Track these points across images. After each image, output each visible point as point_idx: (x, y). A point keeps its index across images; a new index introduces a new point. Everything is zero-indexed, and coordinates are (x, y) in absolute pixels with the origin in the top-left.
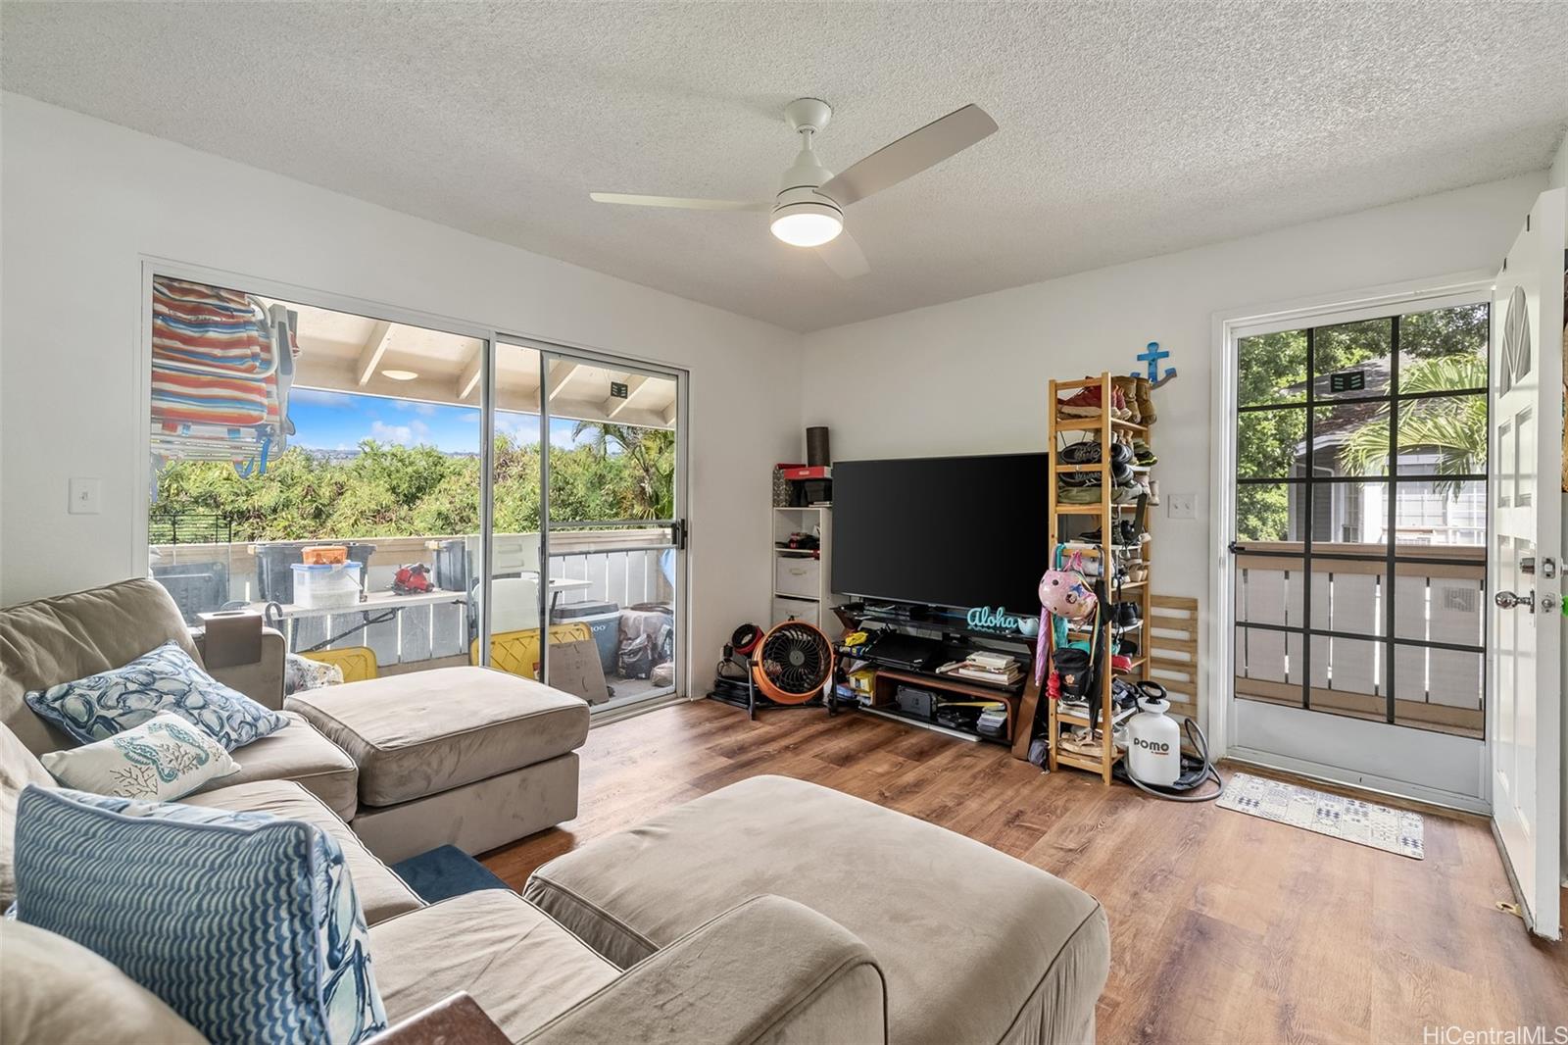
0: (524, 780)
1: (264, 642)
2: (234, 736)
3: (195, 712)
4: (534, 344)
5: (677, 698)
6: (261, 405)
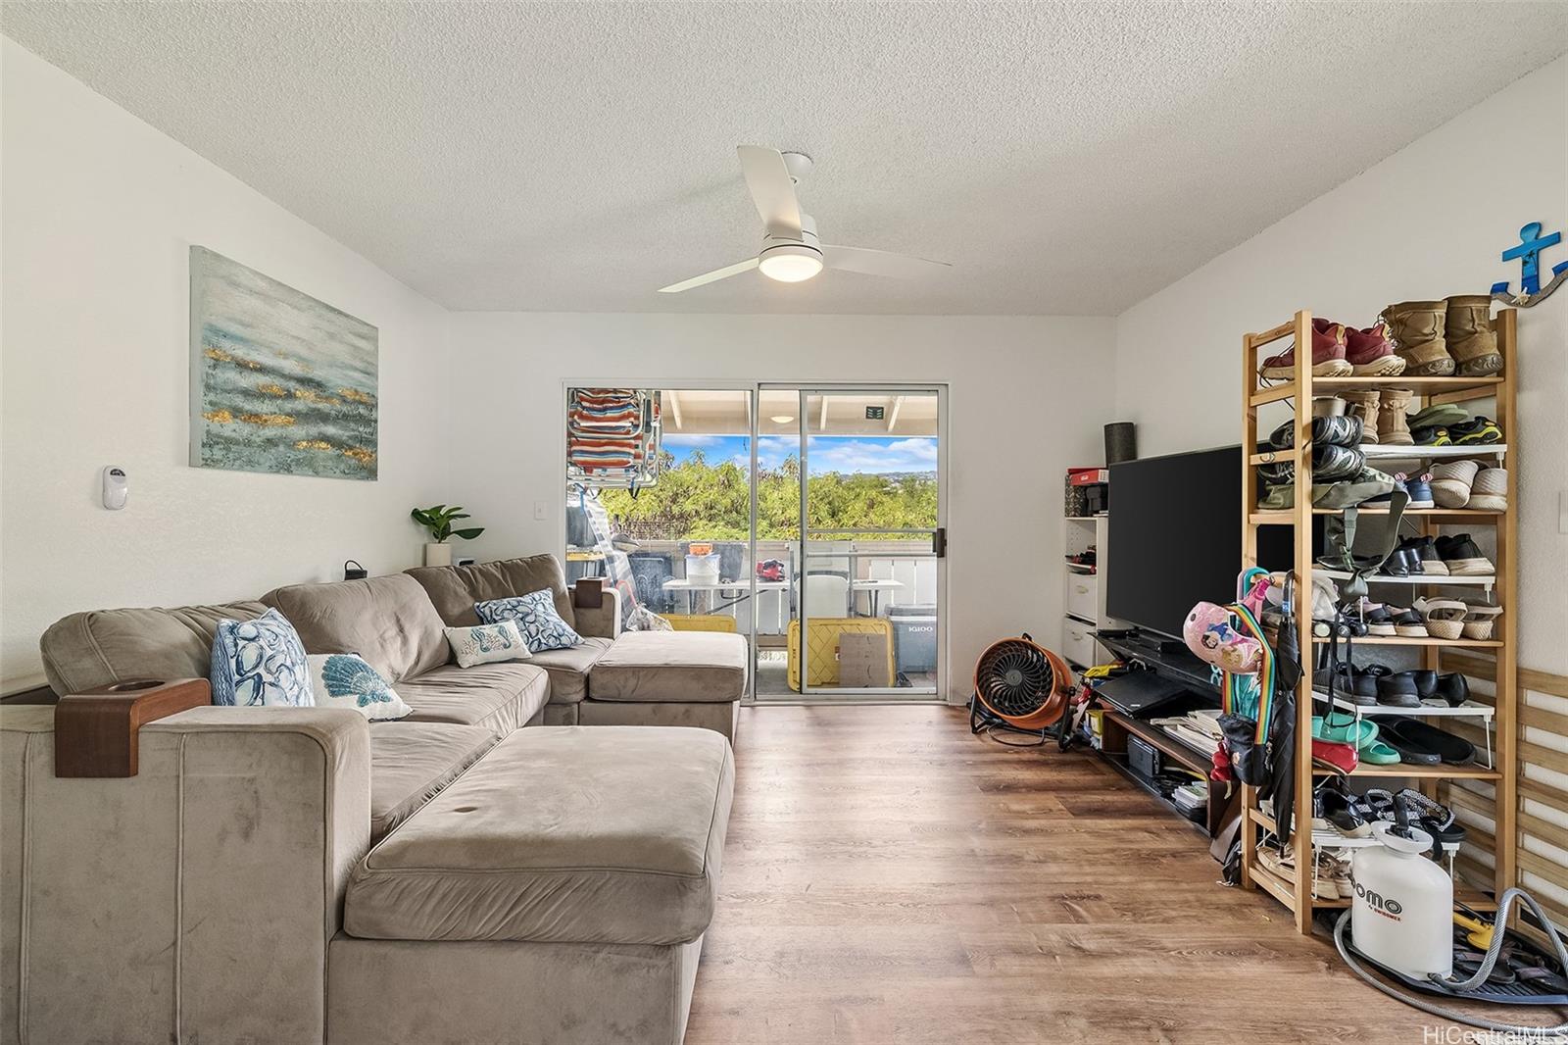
0: (687, 711)
1: (604, 598)
2: (543, 641)
3: (527, 624)
4: (795, 387)
5: (937, 699)
6: (629, 454)
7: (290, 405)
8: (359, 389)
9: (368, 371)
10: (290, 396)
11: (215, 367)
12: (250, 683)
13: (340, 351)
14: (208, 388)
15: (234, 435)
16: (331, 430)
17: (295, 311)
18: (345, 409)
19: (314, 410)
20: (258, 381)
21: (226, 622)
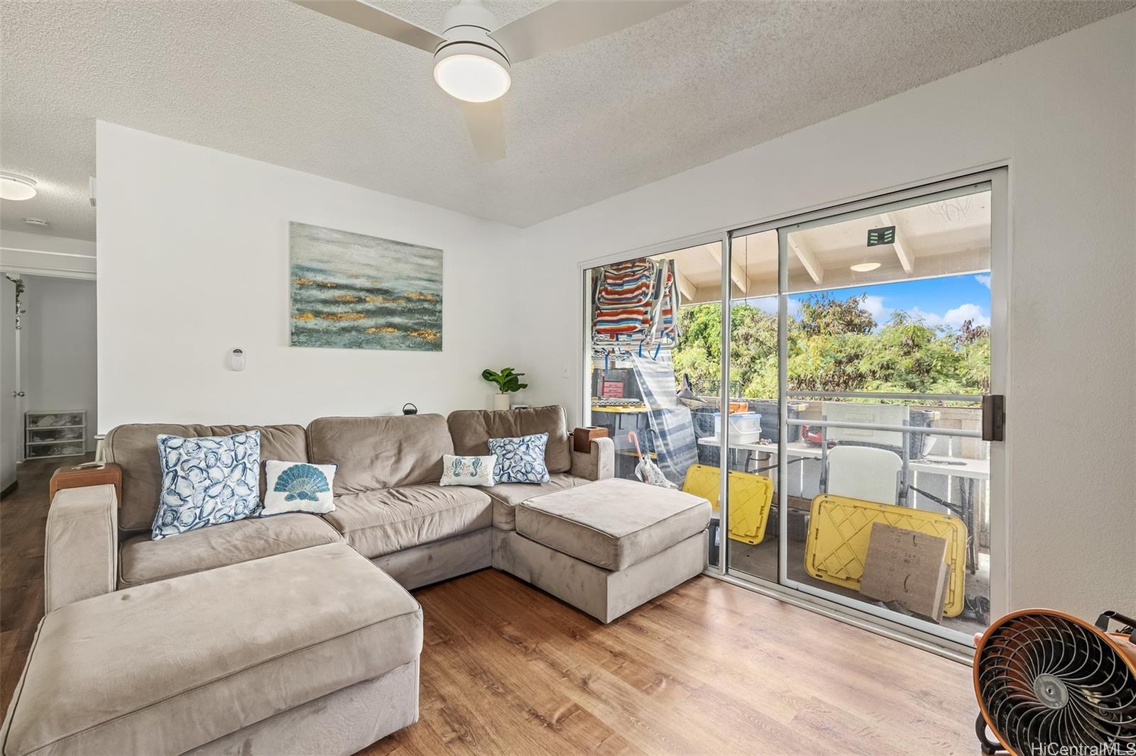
4: (773, 225)
7: (361, 307)
8: (424, 291)
9: (432, 279)
10: (360, 300)
11: (300, 289)
12: (171, 474)
13: (406, 269)
14: (295, 301)
15: (316, 327)
16: (397, 320)
17: (366, 249)
18: (410, 305)
19: (382, 308)
20: (335, 294)
21: (162, 436)
